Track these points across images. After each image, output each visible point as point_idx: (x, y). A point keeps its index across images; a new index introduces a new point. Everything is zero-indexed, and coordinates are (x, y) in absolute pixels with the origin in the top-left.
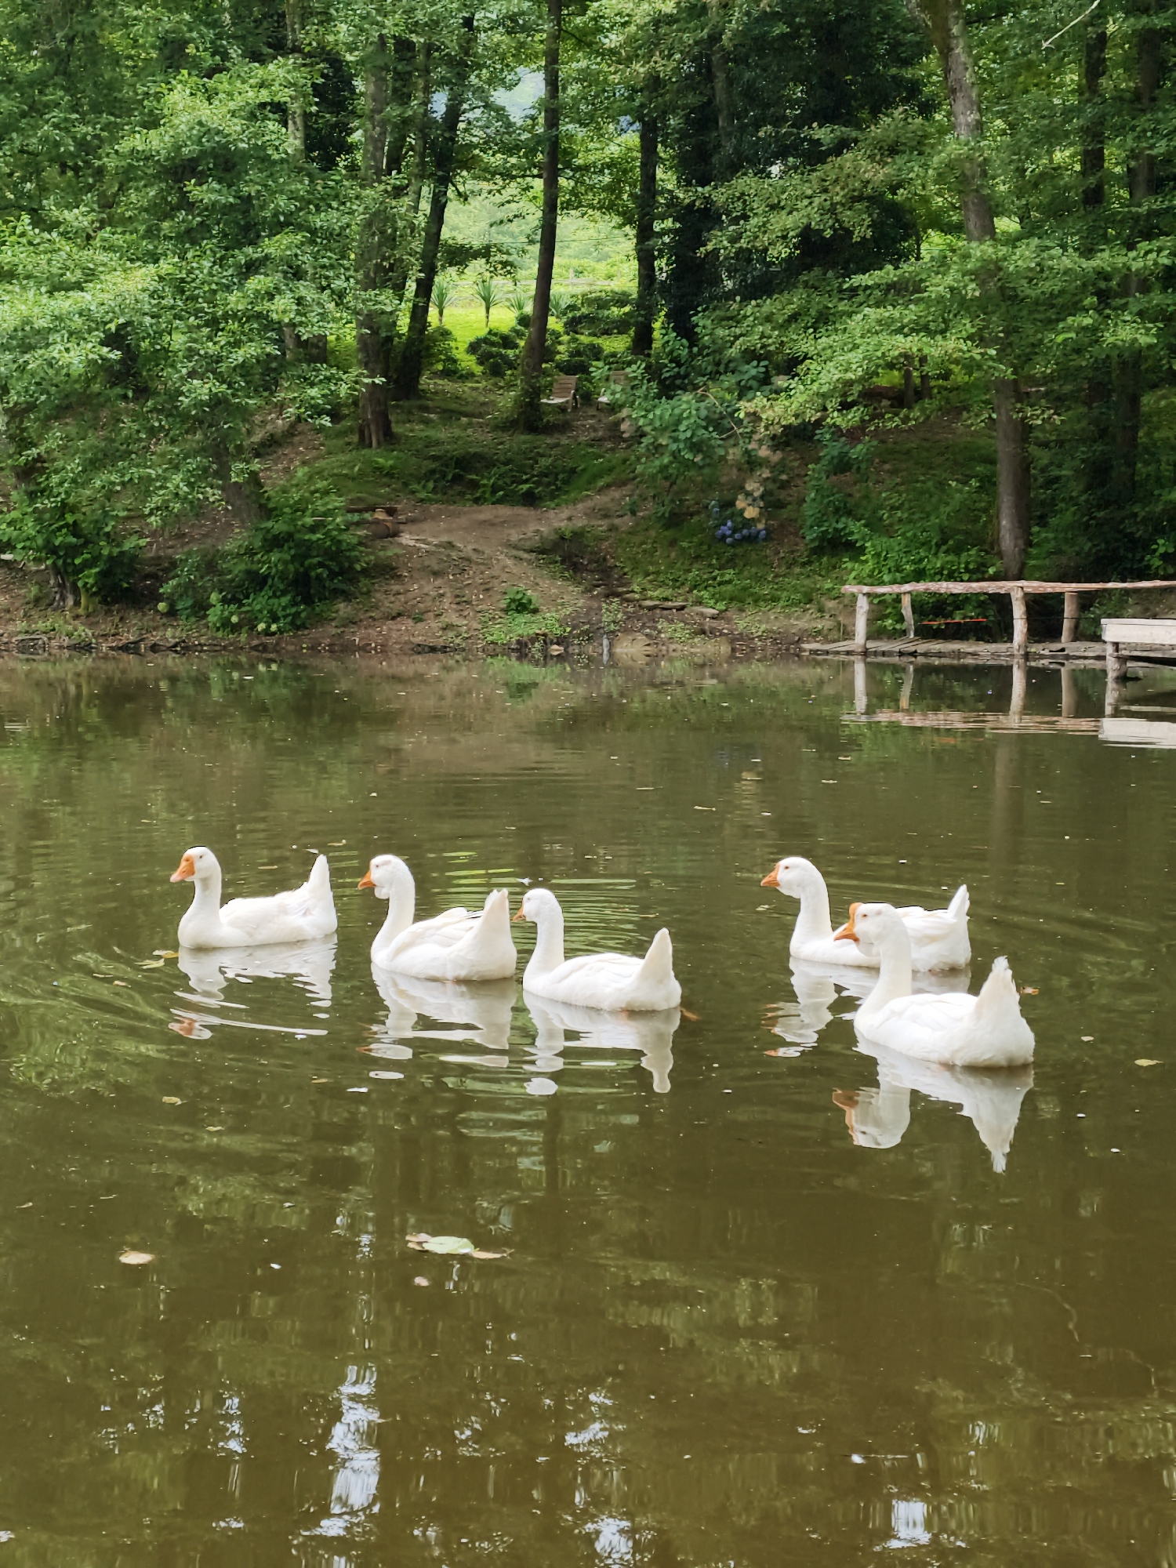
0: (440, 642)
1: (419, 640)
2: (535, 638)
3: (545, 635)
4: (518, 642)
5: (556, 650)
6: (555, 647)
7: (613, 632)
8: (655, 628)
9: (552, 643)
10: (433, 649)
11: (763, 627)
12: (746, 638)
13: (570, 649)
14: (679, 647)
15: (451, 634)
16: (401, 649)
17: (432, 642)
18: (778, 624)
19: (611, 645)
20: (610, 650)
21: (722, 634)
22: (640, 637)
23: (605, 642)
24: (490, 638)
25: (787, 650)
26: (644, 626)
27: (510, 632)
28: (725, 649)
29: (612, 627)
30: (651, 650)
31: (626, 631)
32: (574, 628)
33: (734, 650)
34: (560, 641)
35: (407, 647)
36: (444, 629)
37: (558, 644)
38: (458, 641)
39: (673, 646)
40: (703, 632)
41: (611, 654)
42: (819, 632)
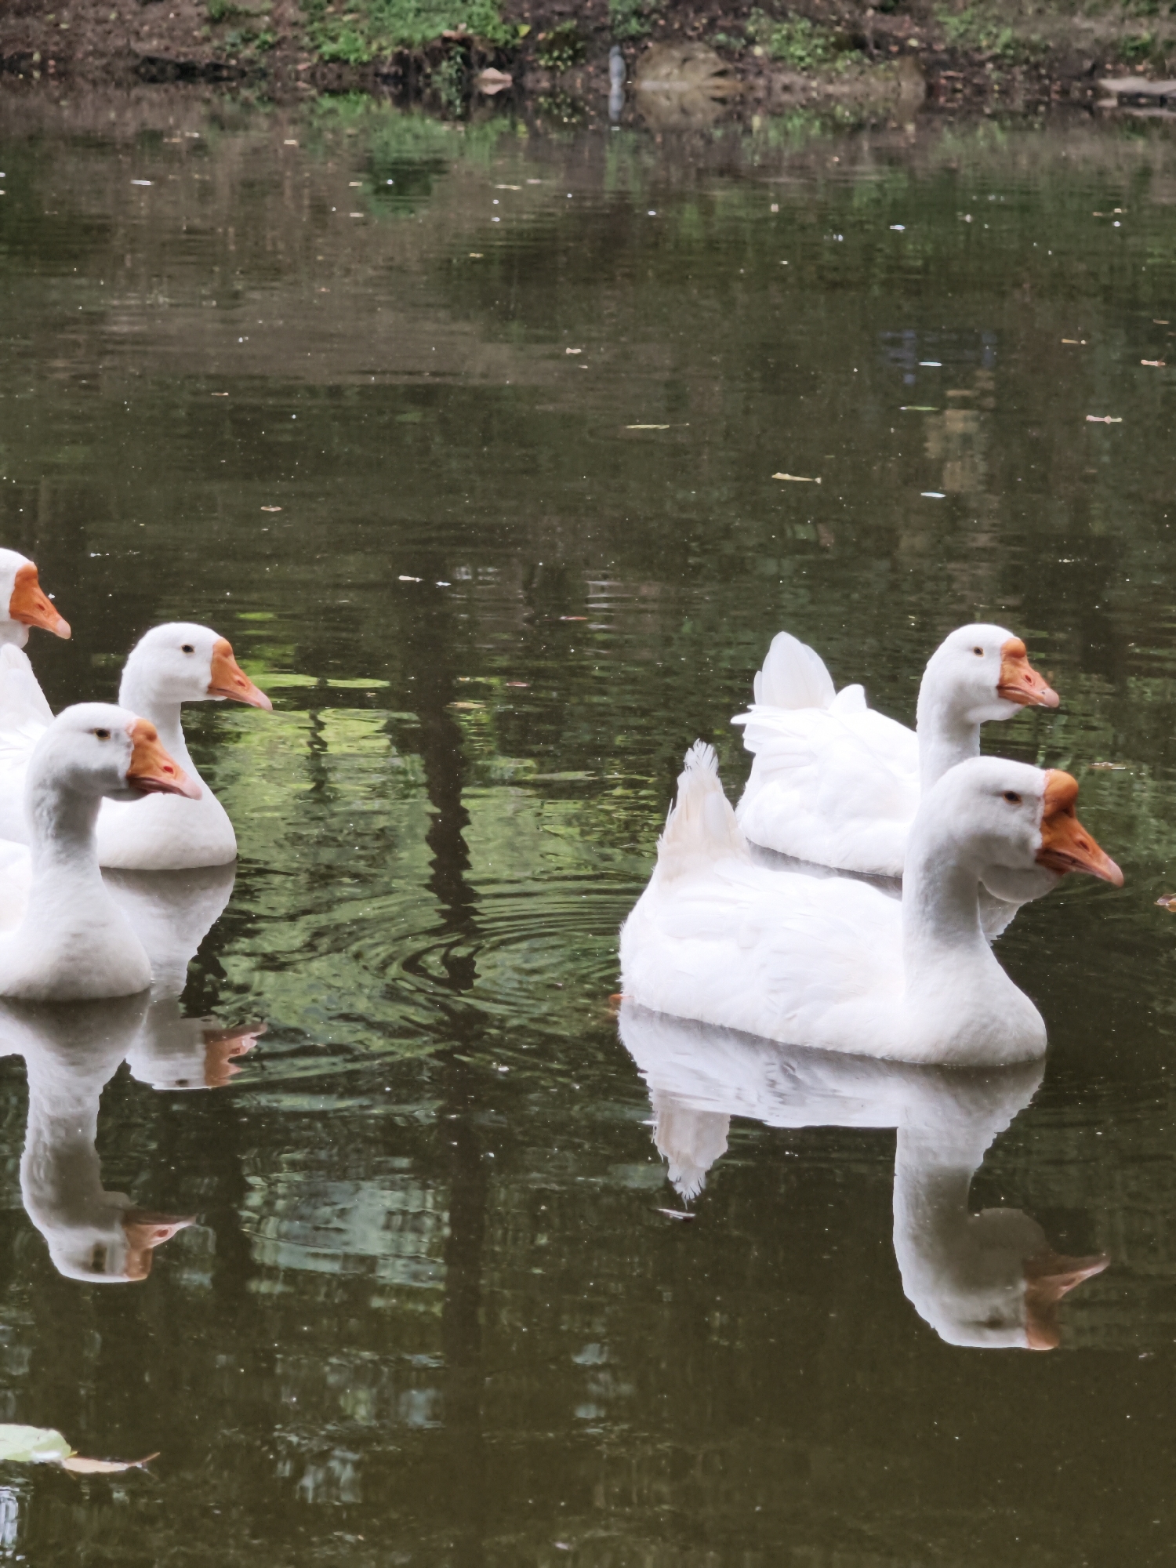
0: (204, 55)
1: (150, 46)
2: (440, 50)
3: (465, 42)
4: (399, 59)
5: (493, 81)
6: (491, 73)
7: (634, 39)
8: (740, 32)
9: (484, 63)
10: (187, 72)
11: (1006, 34)
12: (962, 58)
13: (529, 80)
14: (798, 80)
15: (231, 35)
16: (107, 69)
17: (182, 52)
18: (1043, 27)
19: (630, 71)
20: (624, 86)
21: (905, 50)
22: (700, 52)
23: (616, 64)
24: (329, 48)
25: (1064, 92)
26: (712, 25)
27: (379, 31)
28: (911, 88)
29: (634, 26)
30: (728, 86)
31: (669, 37)
32: (538, 25)
33: (932, 91)
34: (504, 59)
35: (121, 64)
36: (214, 21)
37: (500, 67)
38: (248, 52)
39: (785, 78)
40: (858, 43)
41: (630, 95)
42: (1143, 51)
